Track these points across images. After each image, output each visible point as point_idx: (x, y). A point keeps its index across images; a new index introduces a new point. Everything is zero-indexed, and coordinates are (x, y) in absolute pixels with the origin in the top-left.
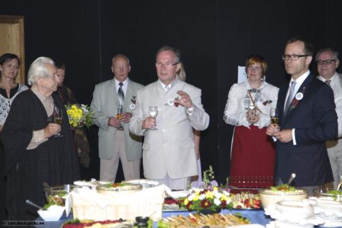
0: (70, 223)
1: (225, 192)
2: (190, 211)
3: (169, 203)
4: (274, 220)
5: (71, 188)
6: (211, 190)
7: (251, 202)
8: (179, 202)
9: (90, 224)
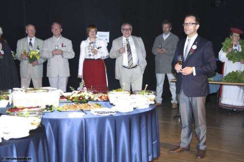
0: (12, 108)
1: (90, 93)
2: (73, 102)
3: (62, 99)
4: (114, 105)
5: (12, 91)
6: (84, 92)
7: (103, 98)
8: (67, 98)
9: (22, 109)
